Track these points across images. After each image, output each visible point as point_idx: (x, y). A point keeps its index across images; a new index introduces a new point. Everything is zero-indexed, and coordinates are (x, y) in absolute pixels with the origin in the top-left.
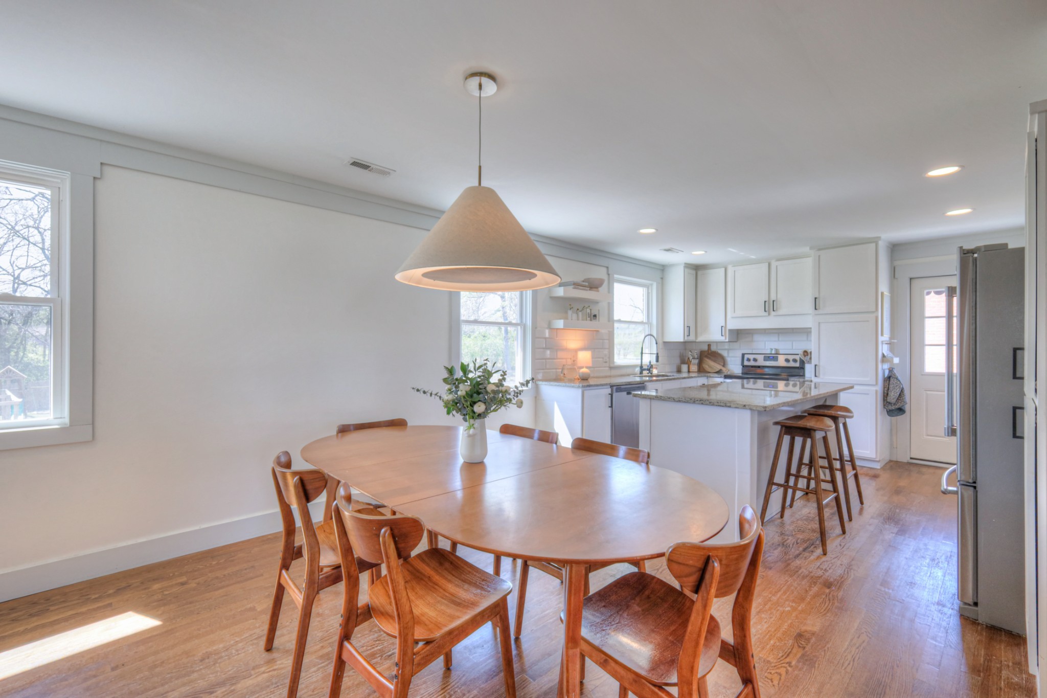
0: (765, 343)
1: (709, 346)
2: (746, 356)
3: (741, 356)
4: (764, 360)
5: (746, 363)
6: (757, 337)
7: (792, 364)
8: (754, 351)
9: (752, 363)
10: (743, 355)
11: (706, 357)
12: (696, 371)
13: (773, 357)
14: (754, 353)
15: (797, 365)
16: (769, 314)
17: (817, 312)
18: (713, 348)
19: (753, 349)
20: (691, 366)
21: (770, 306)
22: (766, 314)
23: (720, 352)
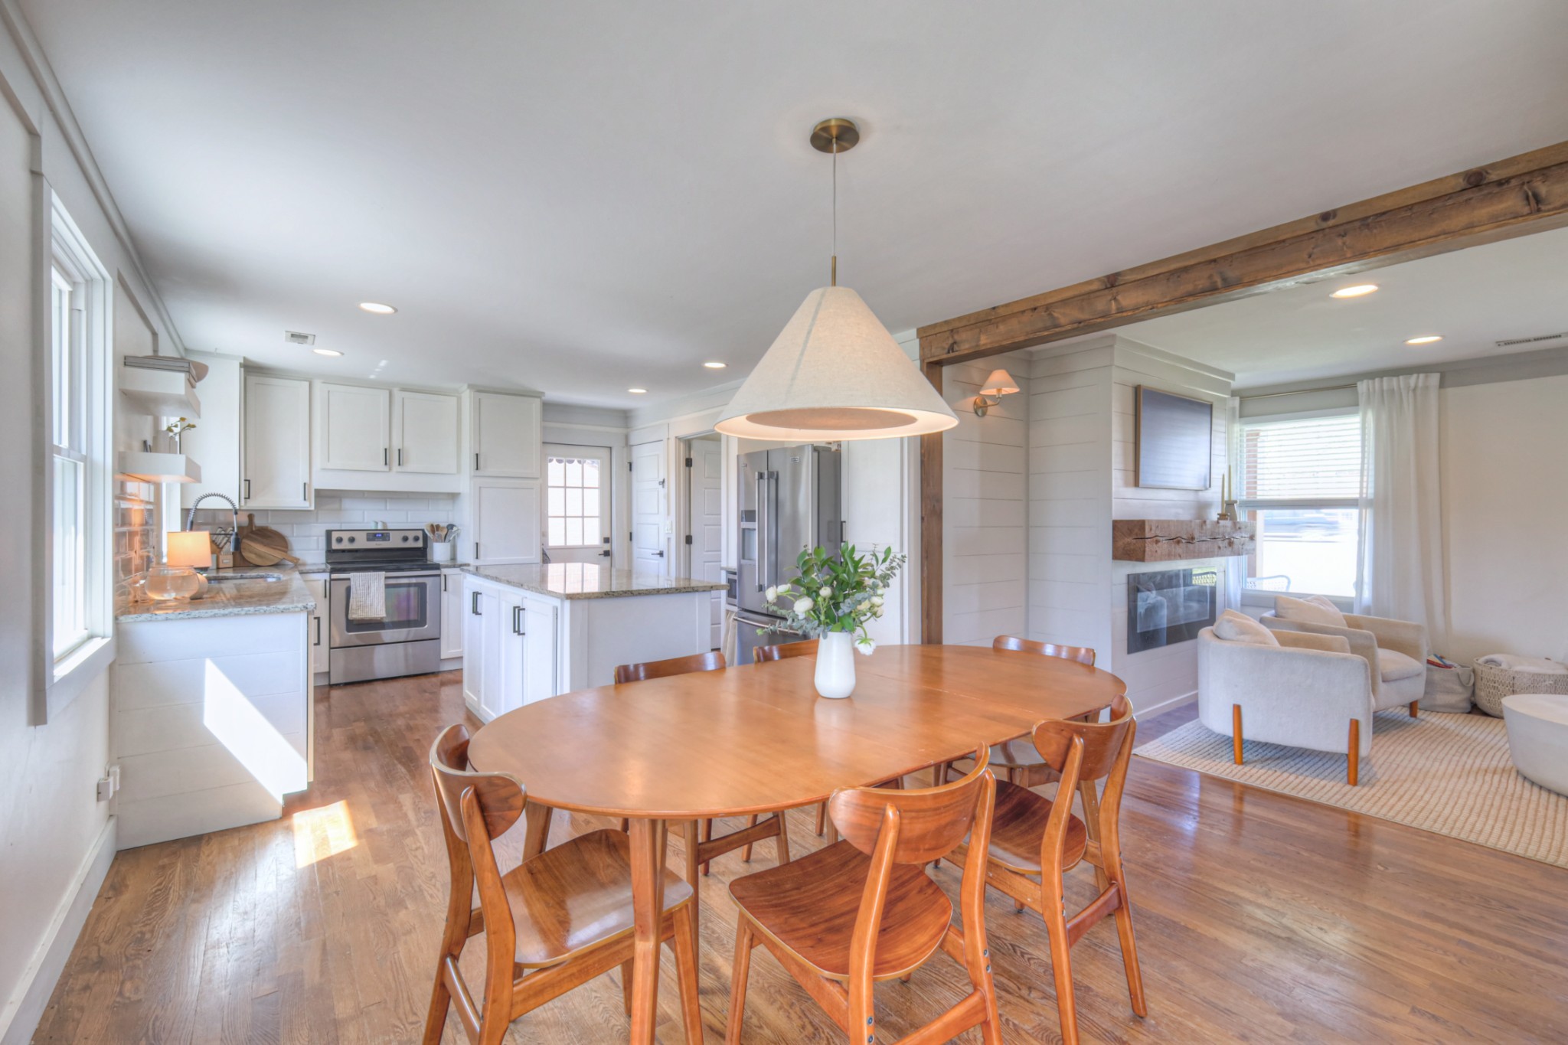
0: (364, 513)
1: (251, 517)
2: (335, 535)
3: (323, 533)
4: (368, 540)
5: (335, 546)
6: (347, 504)
7: (410, 544)
8: (343, 525)
9: (345, 545)
10: (329, 534)
11: (247, 537)
12: (231, 565)
13: (382, 534)
14: (343, 528)
15: (420, 544)
16: (390, 469)
17: (478, 473)
18: (259, 522)
19: (341, 523)
20: (221, 557)
21: (394, 457)
22: (386, 468)
23: (274, 527)
